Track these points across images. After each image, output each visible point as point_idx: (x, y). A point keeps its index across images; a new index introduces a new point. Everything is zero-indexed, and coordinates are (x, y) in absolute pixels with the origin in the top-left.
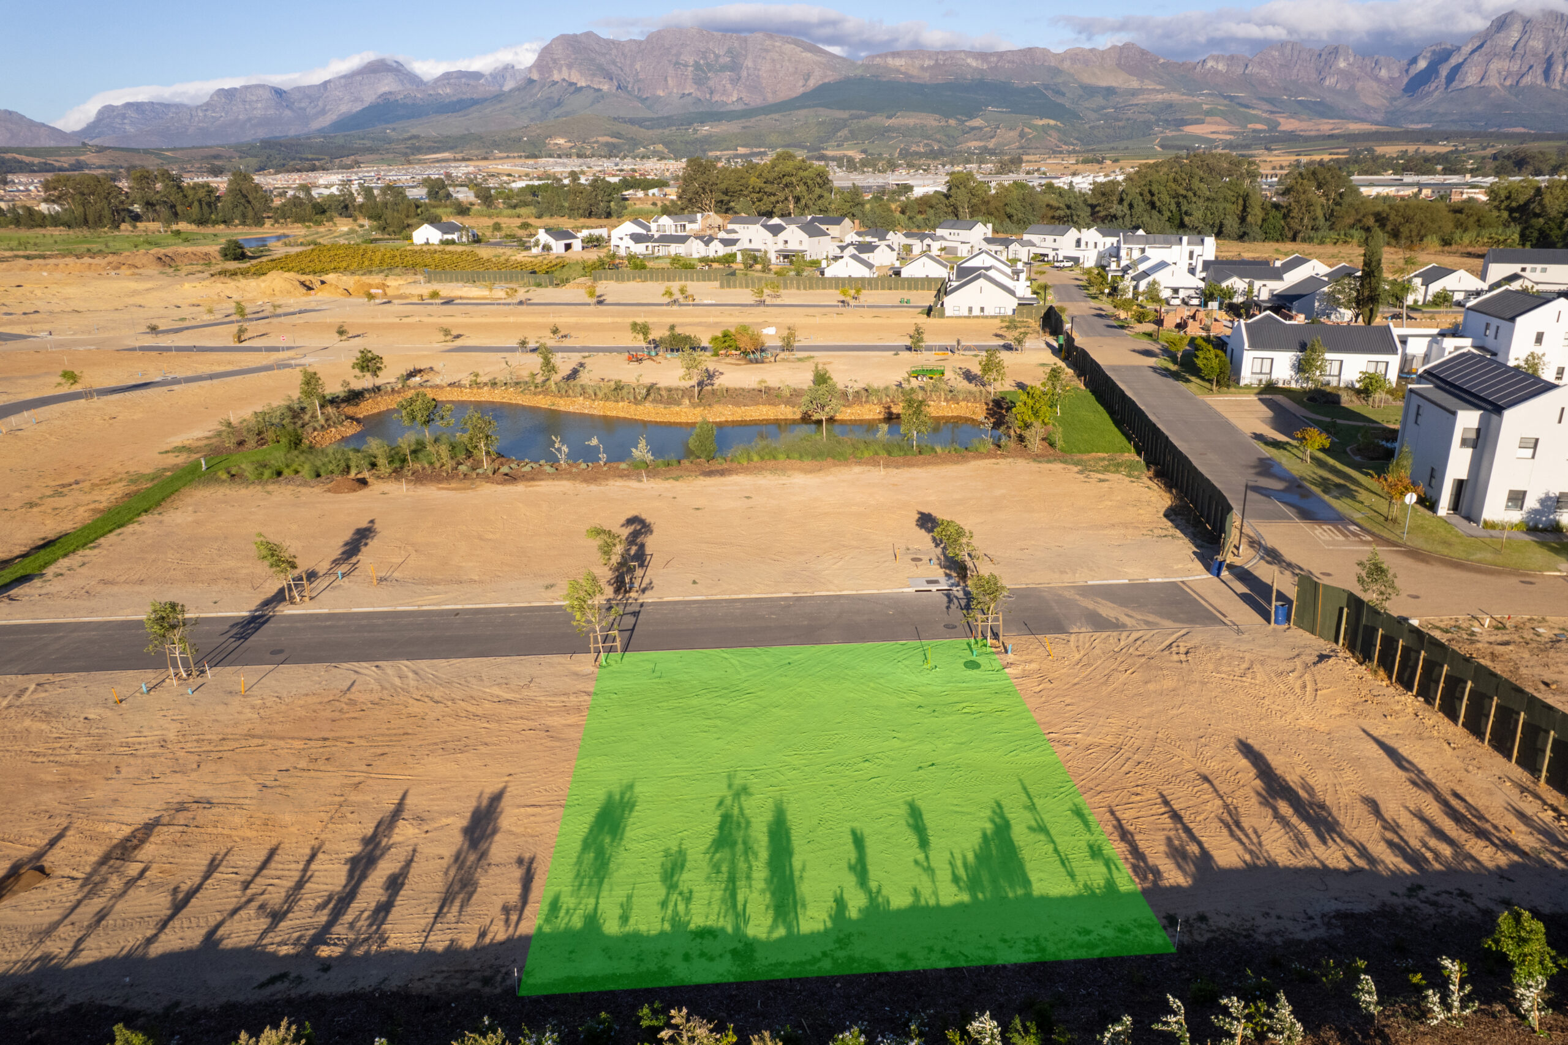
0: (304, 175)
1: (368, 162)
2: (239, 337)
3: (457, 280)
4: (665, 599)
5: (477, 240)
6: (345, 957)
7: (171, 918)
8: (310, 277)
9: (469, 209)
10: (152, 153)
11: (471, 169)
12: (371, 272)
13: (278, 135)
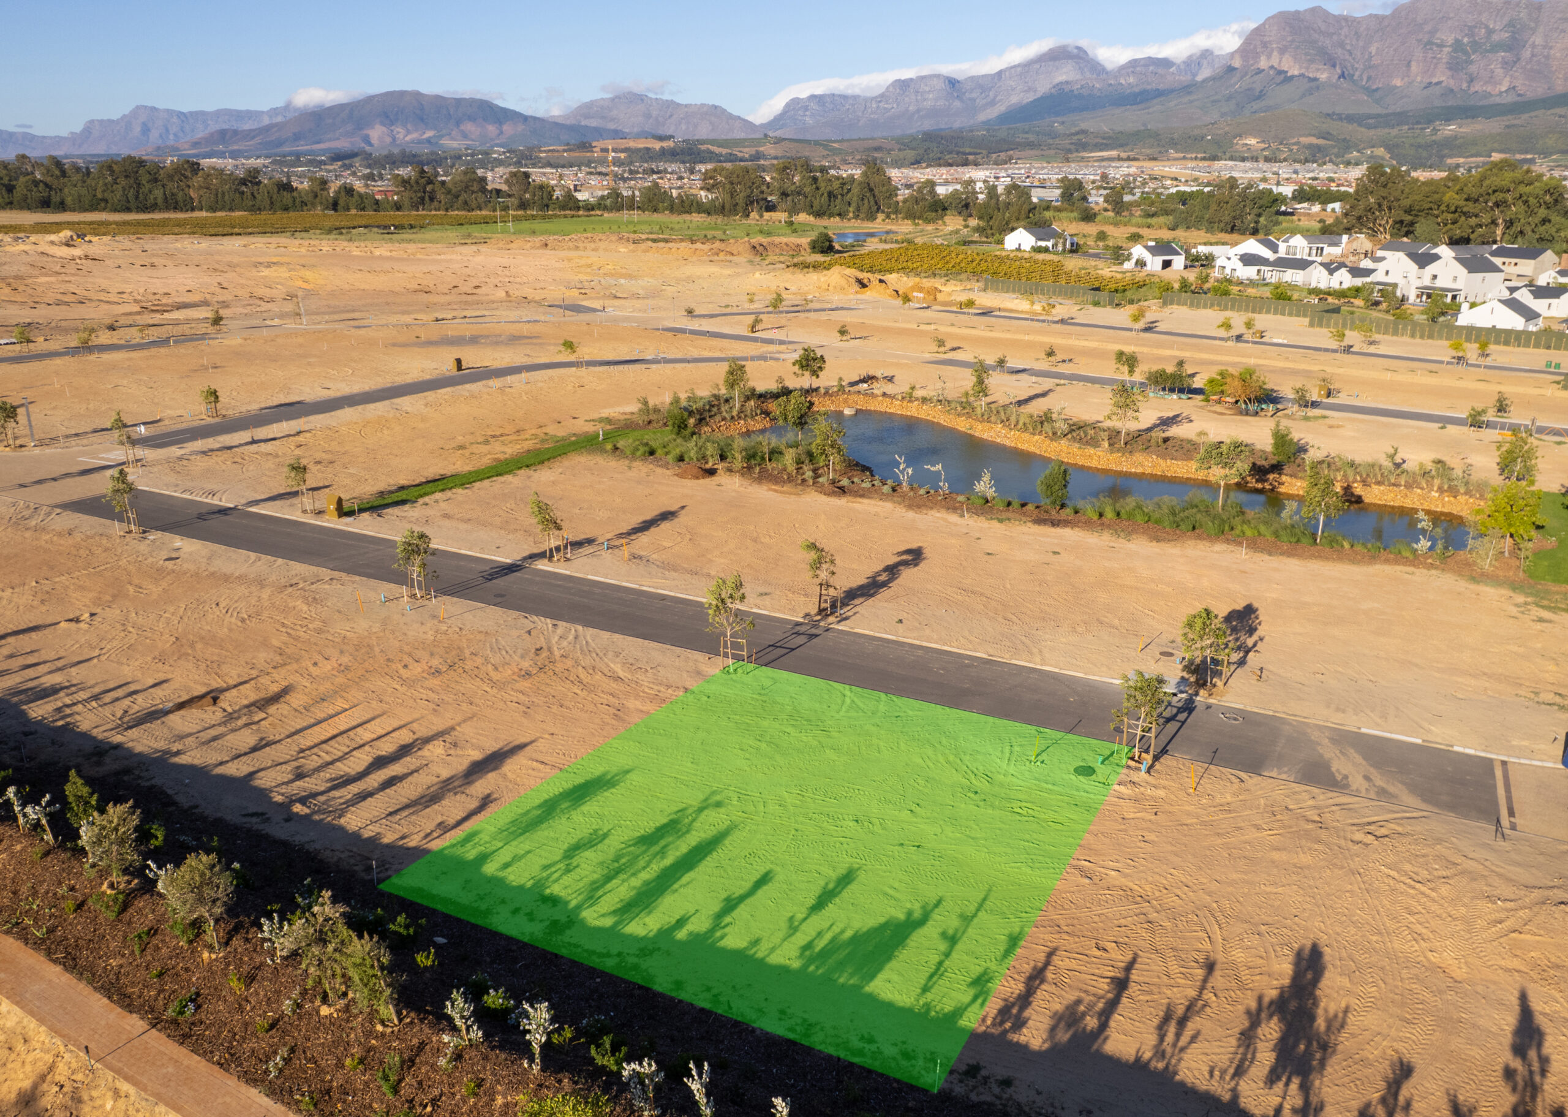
0: (952, 170)
1: (1026, 158)
2: (753, 327)
3: (1014, 291)
4: (856, 630)
5: (1075, 249)
6: (307, 817)
7: (245, 754)
8: (869, 275)
9: (1095, 215)
10: (821, 145)
11: (1133, 170)
12: (935, 275)
13: (943, 127)
